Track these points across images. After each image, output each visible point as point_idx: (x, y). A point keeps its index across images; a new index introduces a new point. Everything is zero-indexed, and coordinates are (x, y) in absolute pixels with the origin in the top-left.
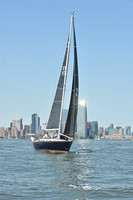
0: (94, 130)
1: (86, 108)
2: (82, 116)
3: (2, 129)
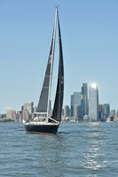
0: (105, 112)
1: (97, 91)
2: (94, 98)
3: (14, 112)
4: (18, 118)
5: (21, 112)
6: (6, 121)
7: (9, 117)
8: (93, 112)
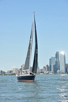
2: (63, 60)
3: (17, 69)
4: (19, 72)
5: (21, 69)
6: (12, 74)
7: (14, 72)
8: (62, 68)
